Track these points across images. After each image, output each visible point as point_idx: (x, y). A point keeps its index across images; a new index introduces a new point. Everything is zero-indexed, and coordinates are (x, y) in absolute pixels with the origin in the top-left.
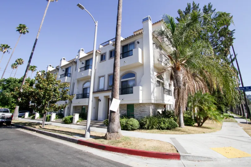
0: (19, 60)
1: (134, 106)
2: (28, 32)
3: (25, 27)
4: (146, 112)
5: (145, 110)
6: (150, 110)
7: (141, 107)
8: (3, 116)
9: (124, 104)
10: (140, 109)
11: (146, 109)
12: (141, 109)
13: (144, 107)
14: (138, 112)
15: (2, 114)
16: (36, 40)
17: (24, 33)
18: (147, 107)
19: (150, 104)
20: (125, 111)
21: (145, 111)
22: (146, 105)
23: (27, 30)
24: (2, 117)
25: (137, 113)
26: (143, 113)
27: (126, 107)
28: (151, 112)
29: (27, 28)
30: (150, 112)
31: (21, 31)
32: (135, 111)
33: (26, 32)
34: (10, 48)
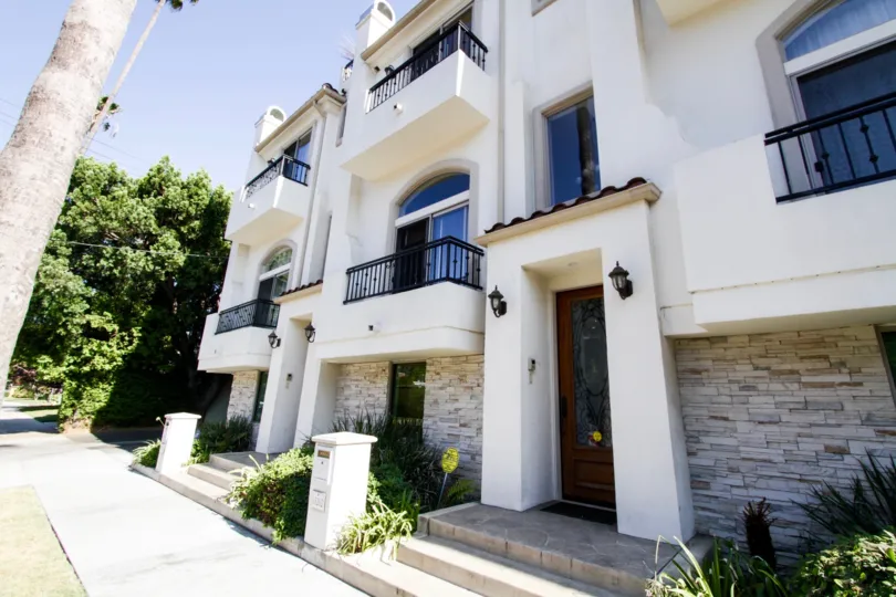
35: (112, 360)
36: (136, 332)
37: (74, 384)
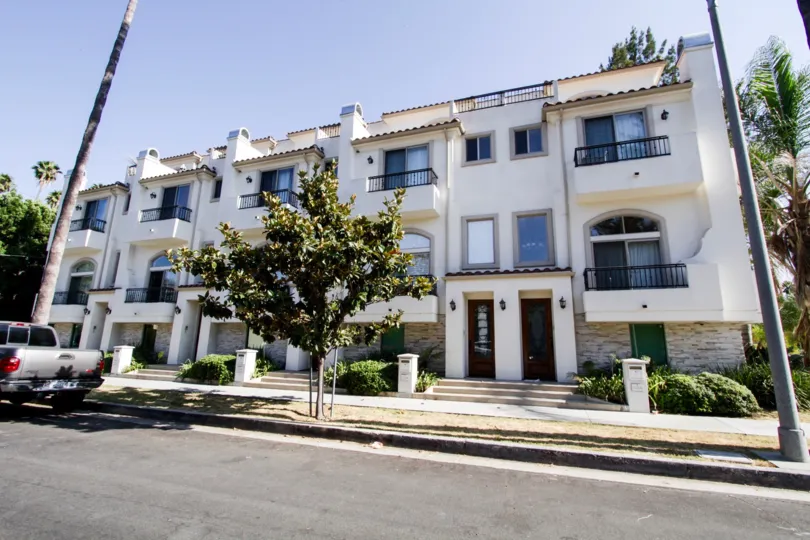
1: (667, 330)
4: (724, 352)
5: (717, 345)
7: (699, 333)
8: (66, 363)
9: (618, 324)
10: (693, 341)
11: (722, 340)
12: (698, 341)
13: (711, 334)
14: (686, 350)
15: (62, 356)
16: (124, 29)
20: (627, 345)
21: (720, 349)
22: (719, 329)
24: (63, 368)
25: (682, 356)
26: (709, 353)
27: (628, 331)
32: (669, 347)
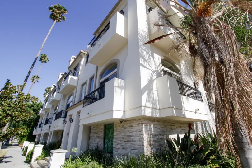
0: (48, 88)
1: (114, 127)
2: (48, 60)
3: (46, 56)
5: (132, 138)
6: (143, 138)
10: (122, 134)
11: (134, 133)
12: (124, 135)
14: (120, 142)
17: (45, 62)
18: (136, 128)
19: (144, 121)
20: (101, 138)
21: (133, 141)
22: (133, 124)
23: (48, 59)
27: (103, 130)
28: (145, 144)
29: (47, 57)
30: (143, 142)
31: (42, 60)
33: (47, 61)
34: (40, 78)
35: (26, 133)
36: (30, 128)
37: (21, 137)
